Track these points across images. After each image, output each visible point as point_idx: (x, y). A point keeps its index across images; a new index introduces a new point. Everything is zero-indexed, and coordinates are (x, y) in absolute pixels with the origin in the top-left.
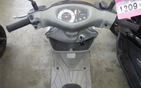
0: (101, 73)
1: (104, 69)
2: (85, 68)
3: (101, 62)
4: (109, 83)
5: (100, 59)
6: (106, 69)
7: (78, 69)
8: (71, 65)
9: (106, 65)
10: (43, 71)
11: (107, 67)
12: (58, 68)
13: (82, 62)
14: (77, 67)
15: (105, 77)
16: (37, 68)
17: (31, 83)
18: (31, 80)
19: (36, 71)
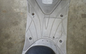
0: (76, 19)
1: (79, 15)
2: (62, 16)
3: (78, 7)
4: (82, 29)
5: (77, 5)
6: (82, 15)
7: (55, 16)
8: (47, 11)
9: (83, 11)
10: (23, 13)
11: (83, 13)
12: (33, 14)
13: (60, 8)
14: (54, 14)
15: (79, 22)
16: (18, 10)
17: (14, 23)
18: (14, 21)
19: (17, 13)
